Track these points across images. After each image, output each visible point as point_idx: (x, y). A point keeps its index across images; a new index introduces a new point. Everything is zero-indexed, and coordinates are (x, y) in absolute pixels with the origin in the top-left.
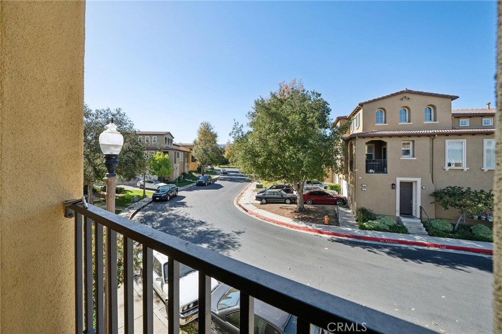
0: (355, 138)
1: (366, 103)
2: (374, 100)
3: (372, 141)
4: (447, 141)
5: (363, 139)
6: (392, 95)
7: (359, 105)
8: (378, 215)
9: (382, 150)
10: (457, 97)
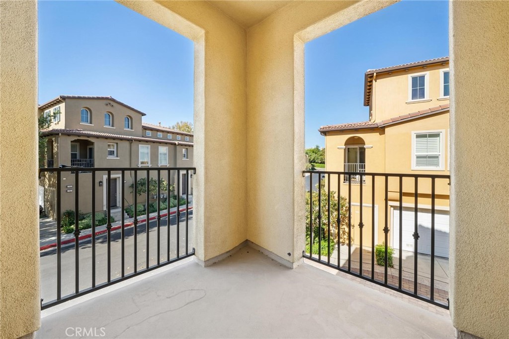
0: (58, 134)
1: (69, 98)
2: (79, 98)
3: (78, 139)
4: (140, 145)
5: (68, 137)
6: (98, 98)
7: (61, 97)
8: (86, 214)
9: (88, 149)
10: (145, 115)
